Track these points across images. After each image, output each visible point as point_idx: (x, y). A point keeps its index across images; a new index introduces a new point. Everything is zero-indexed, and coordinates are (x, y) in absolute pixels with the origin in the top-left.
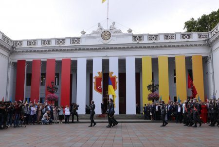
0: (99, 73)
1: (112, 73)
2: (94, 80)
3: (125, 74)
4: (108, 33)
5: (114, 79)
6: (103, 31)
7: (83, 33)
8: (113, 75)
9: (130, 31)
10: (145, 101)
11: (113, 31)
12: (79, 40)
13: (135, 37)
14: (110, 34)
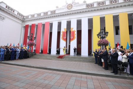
0: (64, 29)
1: (73, 28)
2: (61, 34)
3: (81, 31)
4: (71, 5)
5: (74, 32)
6: (68, 4)
7: (57, 7)
8: (73, 30)
9: (85, 2)
10: (96, 47)
11: (74, 4)
12: (55, 11)
13: (88, 6)
14: (72, 6)
